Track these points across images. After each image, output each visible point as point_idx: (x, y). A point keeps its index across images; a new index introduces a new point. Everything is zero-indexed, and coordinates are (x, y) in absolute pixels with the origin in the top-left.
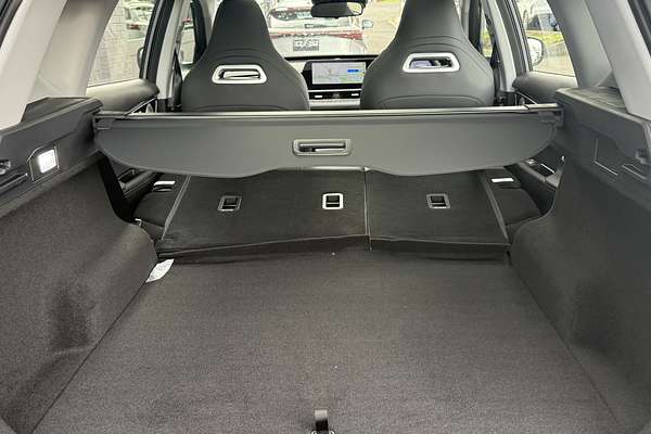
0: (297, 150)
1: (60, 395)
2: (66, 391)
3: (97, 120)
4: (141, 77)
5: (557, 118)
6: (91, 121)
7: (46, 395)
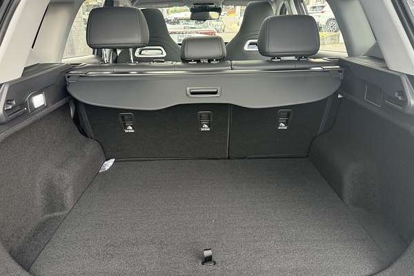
0: (189, 93)
1: (49, 241)
2: (52, 239)
3: (69, 77)
4: (94, 53)
5: (340, 74)
6: (65, 77)
7: (40, 241)
